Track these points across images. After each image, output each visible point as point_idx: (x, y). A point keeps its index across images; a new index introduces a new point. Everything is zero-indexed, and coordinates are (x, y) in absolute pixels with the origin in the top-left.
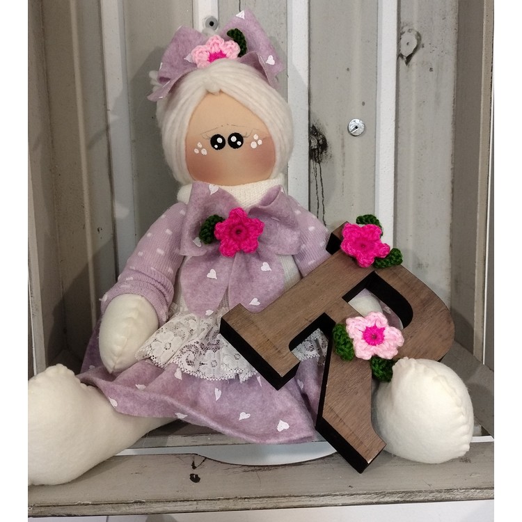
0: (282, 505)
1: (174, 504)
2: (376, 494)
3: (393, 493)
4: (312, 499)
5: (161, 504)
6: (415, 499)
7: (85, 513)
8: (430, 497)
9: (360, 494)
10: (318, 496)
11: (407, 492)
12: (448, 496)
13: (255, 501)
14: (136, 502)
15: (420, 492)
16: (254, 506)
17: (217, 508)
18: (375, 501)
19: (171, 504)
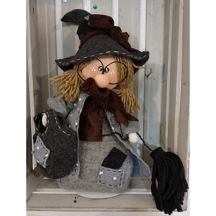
0: (98, 210)
1: (68, 209)
2: (126, 208)
3: (130, 208)
4: (107, 209)
5: (64, 209)
6: (137, 210)
7: (43, 210)
8: (141, 210)
9: (121, 208)
10: (109, 208)
11: (135, 208)
12: (146, 210)
13: (91, 209)
14: (57, 208)
15: (138, 208)
16: (91, 210)
17: (80, 210)
18: (125, 210)
19: (67, 209)
